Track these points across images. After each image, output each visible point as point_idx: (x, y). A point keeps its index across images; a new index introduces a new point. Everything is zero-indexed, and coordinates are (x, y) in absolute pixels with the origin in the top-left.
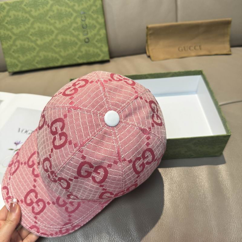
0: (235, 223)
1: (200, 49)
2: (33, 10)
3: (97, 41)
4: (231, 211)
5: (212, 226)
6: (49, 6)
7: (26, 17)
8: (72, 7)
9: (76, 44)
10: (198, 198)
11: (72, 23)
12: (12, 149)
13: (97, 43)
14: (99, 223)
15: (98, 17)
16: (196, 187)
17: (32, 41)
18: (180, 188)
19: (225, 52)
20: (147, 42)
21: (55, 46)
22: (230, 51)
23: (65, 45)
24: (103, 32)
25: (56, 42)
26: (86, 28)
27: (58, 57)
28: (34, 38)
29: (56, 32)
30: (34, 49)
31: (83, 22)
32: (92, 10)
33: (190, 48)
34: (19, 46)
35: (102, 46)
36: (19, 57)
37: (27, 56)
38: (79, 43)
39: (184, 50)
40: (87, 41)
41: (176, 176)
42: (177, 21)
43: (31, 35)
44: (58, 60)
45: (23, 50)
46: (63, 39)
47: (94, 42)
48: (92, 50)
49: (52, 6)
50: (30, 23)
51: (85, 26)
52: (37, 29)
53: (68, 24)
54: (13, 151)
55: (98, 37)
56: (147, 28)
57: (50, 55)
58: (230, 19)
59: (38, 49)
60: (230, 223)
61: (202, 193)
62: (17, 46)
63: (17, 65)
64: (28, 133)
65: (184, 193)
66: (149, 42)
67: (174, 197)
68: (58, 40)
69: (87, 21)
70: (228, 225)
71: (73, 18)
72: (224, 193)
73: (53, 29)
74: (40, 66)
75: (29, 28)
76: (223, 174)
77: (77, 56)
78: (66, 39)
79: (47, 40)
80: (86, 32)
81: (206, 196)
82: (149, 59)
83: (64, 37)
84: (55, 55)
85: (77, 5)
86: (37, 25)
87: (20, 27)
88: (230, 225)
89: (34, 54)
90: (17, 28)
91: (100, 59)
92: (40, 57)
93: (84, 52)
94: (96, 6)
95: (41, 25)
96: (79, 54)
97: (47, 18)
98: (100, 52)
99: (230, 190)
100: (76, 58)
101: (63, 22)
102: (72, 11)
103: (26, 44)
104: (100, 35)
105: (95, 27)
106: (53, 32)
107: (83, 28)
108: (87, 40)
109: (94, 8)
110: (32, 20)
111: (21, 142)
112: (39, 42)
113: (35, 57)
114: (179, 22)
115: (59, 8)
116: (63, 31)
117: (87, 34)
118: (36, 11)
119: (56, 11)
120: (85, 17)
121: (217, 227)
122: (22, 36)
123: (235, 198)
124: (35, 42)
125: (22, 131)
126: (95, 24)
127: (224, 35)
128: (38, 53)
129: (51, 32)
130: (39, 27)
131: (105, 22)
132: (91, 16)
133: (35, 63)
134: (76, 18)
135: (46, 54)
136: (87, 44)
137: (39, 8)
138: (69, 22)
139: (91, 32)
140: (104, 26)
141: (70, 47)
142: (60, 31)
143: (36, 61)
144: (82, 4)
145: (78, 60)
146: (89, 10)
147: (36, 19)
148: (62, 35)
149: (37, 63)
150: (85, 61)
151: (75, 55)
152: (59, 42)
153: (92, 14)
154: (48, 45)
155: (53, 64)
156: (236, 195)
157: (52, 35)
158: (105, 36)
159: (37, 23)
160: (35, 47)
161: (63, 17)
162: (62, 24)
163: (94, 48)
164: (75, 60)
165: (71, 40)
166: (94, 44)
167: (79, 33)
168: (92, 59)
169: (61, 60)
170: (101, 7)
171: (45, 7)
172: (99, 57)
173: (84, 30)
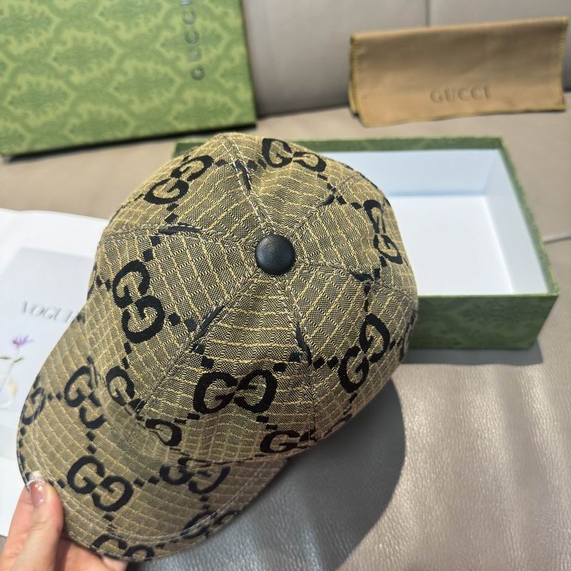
1: (487, 96)
3: (223, 76)
4: (564, 524)
5: (515, 564)
7: (43, 13)
9: (171, 81)
10: (480, 490)
11: (159, 28)
12: (6, 358)
13: (222, 81)
14: (226, 553)
15: (226, 14)
16: (475, 460)
17: (58, 76)
18: (435, 463)
19: (550, 104)
20: (351, 77)
21: (117, 89)
22: (563, 102)
23: (142, 85)
24: (238, 51)
25: (120, 78)
26: (196, 42)
27: (125, 116)
28: (63, 69)
29: (119, 51)
30: (65, 95)
31: (188, 26)
33: (459, 94)
34: (25, 88)
35: (236, 88)
36: (26, 115)
37: (45, 113)
38: (179, 81)
39: (445, 100)
40: (198, 75)
41: (425, 431)
42: (428, 23)
43: (55, 59)
44: (125, 124)
45: (36, 99)
46: (136, 69)
47: (217, 76)
48: (211, 97)
50: (52, 27)
51: (194, 35)
52: (70, 44)
53: (151, 30)
54: (9, 362)
55: (226, 65)
56: (352, 41)
57: (105, 110)
58: (564, 19)
59: (73, 95)
60: (561, 554)
61: (490, 476)
62: (19, 88)
63: (21, 137)
64: (47, 314)
65: (445, 478)
66: (357, 76)
67: (420, 487)
68: (125, 74)
69: (199, 23)
70: (556, 561)
71: (161, 15)
72: (548, 477)
73: (111, 43)
74: (78, 139)
75: (50, 42)
76: (545, 427)
77: (174, 113)
78: (145, 70)
79: (96, 73)
80: (196, 53)
81: (502, 483)
82: (356, 121)
83: (140, 65)
84: (116, 112)
86: (69, 34)
87: (28, 39)
88: (560, 559)
89: (63, 108)
90: (20, 42)
91: (231, 120)
92: (80, 116)
93: (191, 103)
95: (80, 35)
96: (178, 107)
97: (96, 15)
98: (230, 104)
99: (563, 470)
100: (170, 118)
101: (137, 25)
103: (44, 82)
104: (232, 60)
105: (219, 38)
106: (110, 52)
107: (188, 40)
108: (198, 73)
110: (57, 20)
111: (29, 339)
112: (76, 78)
113: (66, 115)
114: (435, 27)
116: (138, 48)
117: (199, 56)
120: (193, 14)
121: (528, 565)
122: (33, 62)
124: (65, 77)
125: (32, 310)
126: (219, 30)
127: (547, 60)
128: (74, 105)
129: (107, 52)
130: (75, 39)
131: (245, 26)
132: (208, 11)
133: (66, 132)
134: (169, 15)
135: (93, 108)
136: (198, 83)
138: (151, 25)
139: (209, 51)
140: (242, 37)
141: (155, 90)
142: (128, 50)
143: (70, 127)
145: (176, 123)
147: (67, 19)
148: (133, 61)
149: (72, 131)
150: (193, 127)
151: (169, 113)
152: (128, 78)
153: (212, 7)
154: (99, 86)
155: (114, 133)
157: (108, 61)
158: (244, 61)
159: (69, 29)
160: (67, 90)
161: (137, 13)
162: (135, 31)
163: (215, 93)
164: (168, 124)
165: (158, 73)
166: (215, 82)
167: (178, 54)
168: (211, 121)
169: (133, 123)
172: (229, 114)
173: (190, 46)
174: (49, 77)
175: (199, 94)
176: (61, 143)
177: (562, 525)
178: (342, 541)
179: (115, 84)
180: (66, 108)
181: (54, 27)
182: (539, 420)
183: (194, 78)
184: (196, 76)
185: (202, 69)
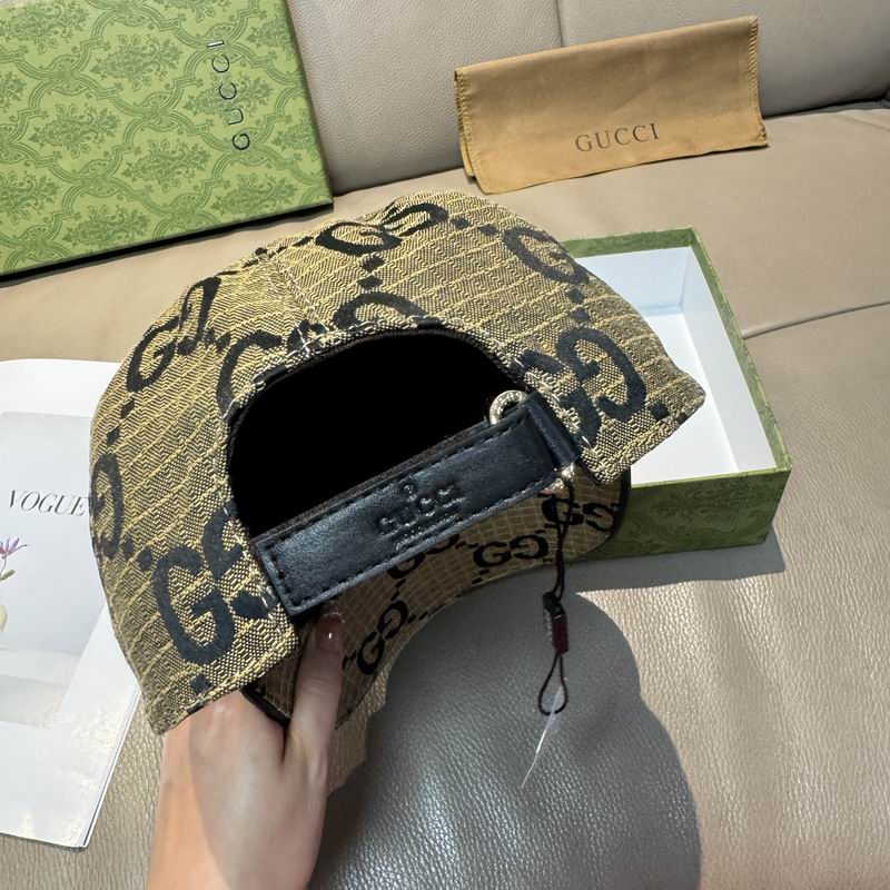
0: (808, 776)
1: (656, 137)
2: (30, 44)
6: (88, 24)
7: (9, 75)
8: (175, 25)
9: (205, 156)
11: (179, 83)
13: (277, 149)
17: (39, 163)
20: (461, 126)
21: (127, 173)
23: (164, 166)
24: (297, 106)
25: (131, 158)
26: (234, 97)
27: (142, 210)
28: (46, 151)
29: (125, 120)
30: (54, 189)
31: (221, 77)
32: (249, 32)
37: (25, 214)
38: (215, 155)
40: (242, 144)
43: (34, 139)
44: (144, 221)
45: (12, 198)
46: (151, 143)
47: (268, 143)
48: (262, 173)
49: (99, 25)
52: (53, 115)
53: (167, 86)
55: (280, 126)
56: (456, 76)
57: (112, 204)
59: (64, 187)
64: (45, 506)
68: (137, 150)
69: (236, 70)
71: (182, 61)
72: (761, 669)
73: (113, 110)
74: (80, 250)
75: (24, 115)
77: (213, 200)
78: (165, 144)
79: (95, 153)
80: (236, 111)
83: (157, 137)
84: (130, 206)
85: (190, 15)
86: (50, 102)
89: (52, 207)
91: (295, 203)
92: (78, 216)
93: (235, 184)
94: (263, 15)
95: (67, 102)
96: (219, 191)
97: (87, 72)
98: (293, 182)
99: (782, 657)
100: (207, 207)
101: (147, 80)
102: (174, 41)
104: (289, 119)
105: (267, 90)
106: (114, 122)
107: (223, 96)
108: (241, 142)
109: (255, 21)
110: (31, 84)
111: (20, 544)
112: (66, 163)
113: (57, 216)
114: (572, 47)
115: (129, 32)
116: (151, 115)
118: (41, 49)
119: (115, 45)
120: (226, 58)
123: (801, 685)
124: (51, 162)
125: (23, 502)
126: (266, 79)
128: (67, 200)
129: (109, 123)
130: (60, 108)
131: (301, 69)
132: (247, 52)
133: (58, 240)
134: (192, 64)
135: (97, 203)
136: (242, 154)
137: (54, 36)
138: (168, 79)
139: (254, 109)
140: (300, 84)
141: (183, 170)
142: (139, 117)
143: (63, 232)
144: (210, 12)
145: (216, 213)
146: (238, 32)
147: (46, 80)
148: (147, 130)
149: (67, 238)
150: (242, 217)
151: (205, 198)
152: (142, 156)
153: (252, 46)
154: (100, 170)
155: (127, 237)
156: (802, 675)
157: (110, 134)
158: (307, 119)
159: (49, 93)
160: (55, 180)
161: (146, 64)
162: (144, 90)
163: (269, 167)
164: (204, 215)
165: (184, 145)
166: (267, 151)
167: (210, 117)
168: (267, 206)
169: (155, 220)
170: (281, 15)
171: (74, 31)
172: (291, 194)
173: (226, 103)
174: (27, 165)
175: (246, 172)
176: (56, 258)
177: (786, 736)
178: (478, 790)
179: (124, 167)
180: (56, 206)
181: (26, 93)
182: (745, 590)
183: (238, 148)
184: (238, 144)
185: (245, 135)
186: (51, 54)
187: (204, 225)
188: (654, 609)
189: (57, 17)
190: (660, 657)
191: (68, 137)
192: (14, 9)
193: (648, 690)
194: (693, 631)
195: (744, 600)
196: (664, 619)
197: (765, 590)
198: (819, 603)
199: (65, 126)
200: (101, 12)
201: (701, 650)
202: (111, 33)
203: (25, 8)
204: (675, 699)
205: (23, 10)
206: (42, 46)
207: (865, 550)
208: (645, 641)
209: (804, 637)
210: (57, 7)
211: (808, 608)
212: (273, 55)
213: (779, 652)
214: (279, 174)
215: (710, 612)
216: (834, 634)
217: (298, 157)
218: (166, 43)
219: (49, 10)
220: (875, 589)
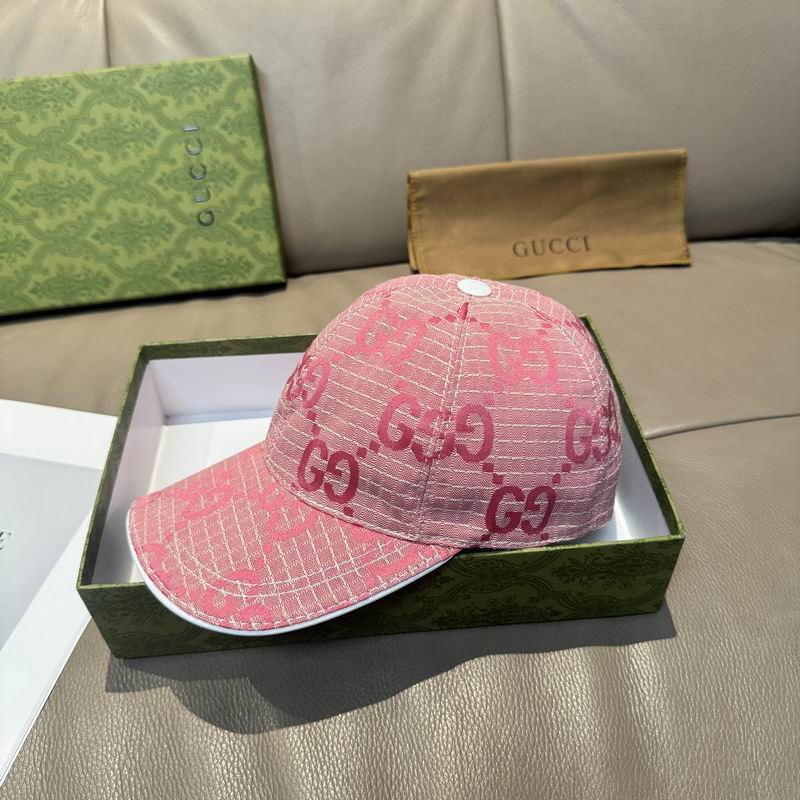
1: (587, 249)
2: (23, 115)
3: (239, 221)
6: (78, 103)
8: (156, 110)
9: (170, 228)
10: (552, 784)
11: (154, 160)
13: (239, 228)
16: (547, 740)
17: (17, 220)
19: (670, 258)
20: (410, 227)
21: (96, 237)
22: (688, 256)
23: (131, 232)
24: (260, 191)
25: (101, 223)
26: (203, 178)
27: (107, 272)
28: (25, 210)
29: (100, 189)
30: (27, 244)
31: (193, 159)
32: (223, 120)
33: (551, 246)
38: (180, 228)
39: (532, 254)
40: (207, 221)
42: (508, 158)
43: (15, 198)
44: (107, 281)
46: (123, 212)
47: (231, 222)
48: (223, 249)
49: (87, 104)
50: (12, 157)
51: (200, 169)
52: (35, 179)
53: (143, 162)
55: (244, 208)
56: (409, 179)
57: (79, 264)
58: (681, 151)
59: (37, 244)
65: (502, 766)
66: (415, 224)
67: (467, 780)
68: (108, 217)
69: (207, 154)
71: (158, 143)
72: (650, 763)
73: (90, 178)
74: (43, 303)
75: (8, 176)
77: (174, 268)
78: (135, 213)
79: (70, 216)
80: (204, 191)
83: (129, 206)
84: (95, 266)
85: (171, 101)
86: (34, 167)
89: (24, 261)
91: (250, 279)
92: (46, 272)
93: (196, 257)
94: (238, 107)
95: (49, 167)
96: (182, 262)
97: (71, 143)
98: (250, 259)
99: (671, 753)
100: (168, 276)
101: (125, 155)
102: (155, 123)
104: (252, 202)
105: (233, 174)
106: (90, 189)
107: (193, 176)
108: (205, 218)
109: (229, 113)
110: (19, 149)
112: (43, 223)
113: (27, 270)
114: (516, 162)
115: (113, 111)
116: (124, 186)
117: (207, 195)
118: (33, 120)
119: (100, 122)
120: (200, 142)
123: (688, 782)
124: (28, 221)
126: (234, 164)
127: (664, 203)
128: (39, 256)
129: (85, 190)
130: (43, 173)
131: (268, 159)
132: (219, 138)
133: (26, 292)
134: (168, 143)
135: (64, 261)
136: (206, 230)
137: (45, 110)
138: (144, 156)
139: (221, 190)
140: (265, 172)
141: (148, 238)
142: (113, 187)
143: (31, 285)
144: (190, 100)
145: (176, 281)
146: (212, 120)
147: (33, 147)
148: (120, 200)
149: (34, 291)
150: (199, 286)
151: (166, 267)
152: (111, 222)
153: (224, 133)
154: (72, 232)
155: (90, 294)
156: (689, 772)
157: (85, 200)
158: (268, 203)
159: (35, 159)
160: (29, 237)
161: (126, 141)
162: (122, 163)
163: (229, 243)
164: (165, 282)
165: (152, 216)
166: (228, 228)
167: (179, 193)
168: (224, 279)
169: (117, 282)
170: (254, 109)
171: (65, 106)
172: (248, 271)
173: (195, 182)
174: (6, 221)
175: (208, 246)
176: (21, 307)
179: (94, 230)
180: (27, 261)
181: (14, 157)
182: (639, 681)
183: (201, 223)
184: (203, 220)
185: (210, 213)
186: (40, 125)
187: (163, 290)
188: (547, 692)
189: (50, 92)
190: (550, 742)
191: (47, 200)
192: (13, 83)
193: (534, 775)
194: (584, 718)
195: (637, 691)
196: (557, 703)
197: (659, 682)
198: (712, 701)
199: (45, 189)
200: (90, 92)
201: (591, 736)
202: (98, 111)
203: (23, 83)
204: (560, 786)
205: (20, 85)
206: (34, 117)
207: (760, 651)
208: (536, 723)
209: (694, 733)
210: (52, 85)
211: (700, 704)
212: (243, 143)
213: (668, 747)
214: (238, 251)
215: (603, 700)
216: (724, 732)
217: (257, 237)
218: (146, 124)
219: (45, 86)
220: (767, 691)
